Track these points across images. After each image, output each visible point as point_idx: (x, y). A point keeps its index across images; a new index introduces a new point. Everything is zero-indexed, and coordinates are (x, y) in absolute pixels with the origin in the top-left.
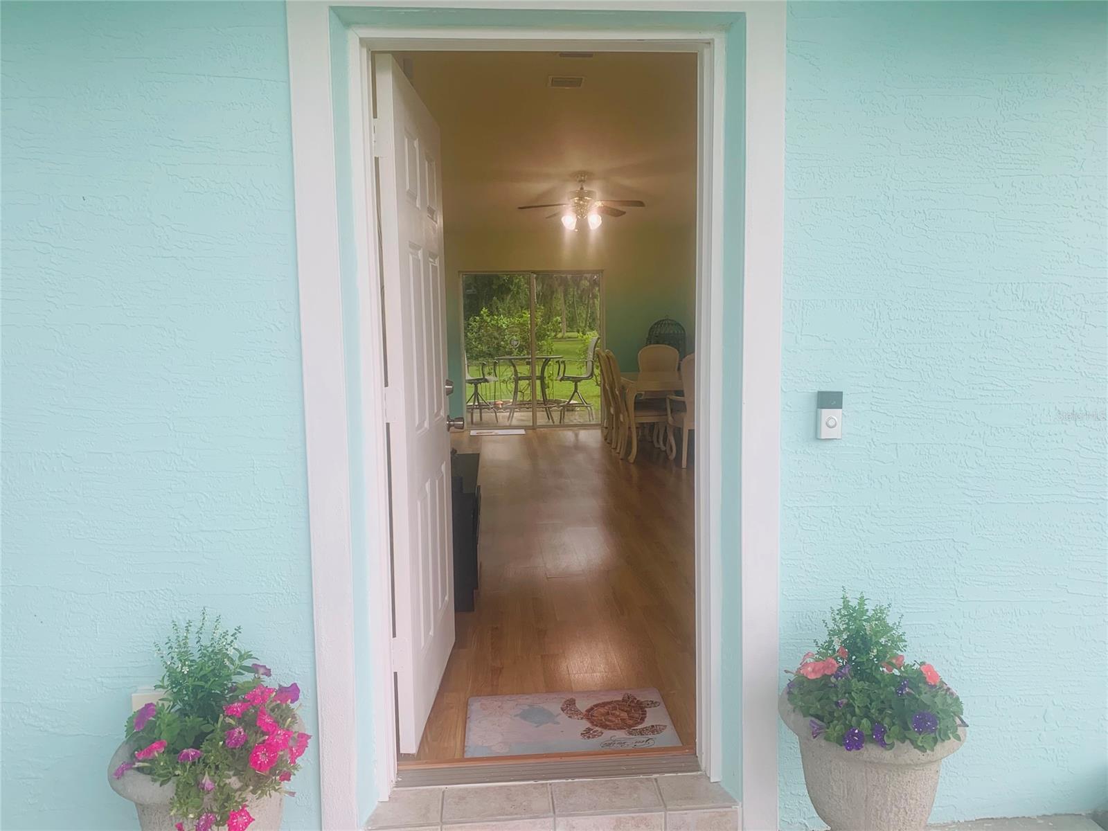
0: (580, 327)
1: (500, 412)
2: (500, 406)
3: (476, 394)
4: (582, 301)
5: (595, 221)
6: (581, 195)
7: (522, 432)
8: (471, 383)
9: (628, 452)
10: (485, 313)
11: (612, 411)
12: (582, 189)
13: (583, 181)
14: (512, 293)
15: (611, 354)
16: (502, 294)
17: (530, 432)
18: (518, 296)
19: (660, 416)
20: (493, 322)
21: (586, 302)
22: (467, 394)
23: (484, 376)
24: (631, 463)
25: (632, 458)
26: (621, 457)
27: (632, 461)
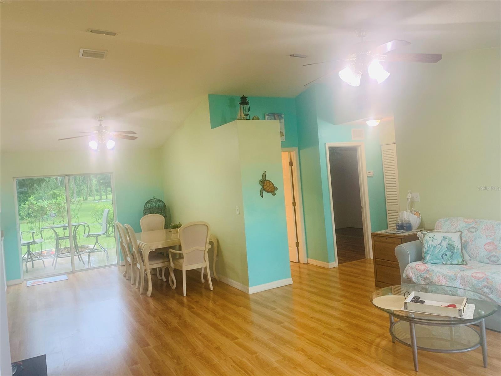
0: (84, 195)
1: (45, 258)
2: (46, 254)
3: (29, 252)
4: (84, 182)
5: (111, 144)
6: (100, 129)
7: (65, 277)
8: (25, 246)
9: (146, 289)
10: (32, 199)
11: (129, 259)
12: (101, 125)
13: (101, 120)
14: (45, 182)
15: (129, 226)
16: (39, 182)
17: (71, 276)
18: (49, 183)
19: (164, 262)
20: (38, 204)
21: (87, 183)
22: (22, 251)
23: (34, 240)
24: (149, 297)
25: (149, 293)
26: (140, 293)
27: (149, 295)
